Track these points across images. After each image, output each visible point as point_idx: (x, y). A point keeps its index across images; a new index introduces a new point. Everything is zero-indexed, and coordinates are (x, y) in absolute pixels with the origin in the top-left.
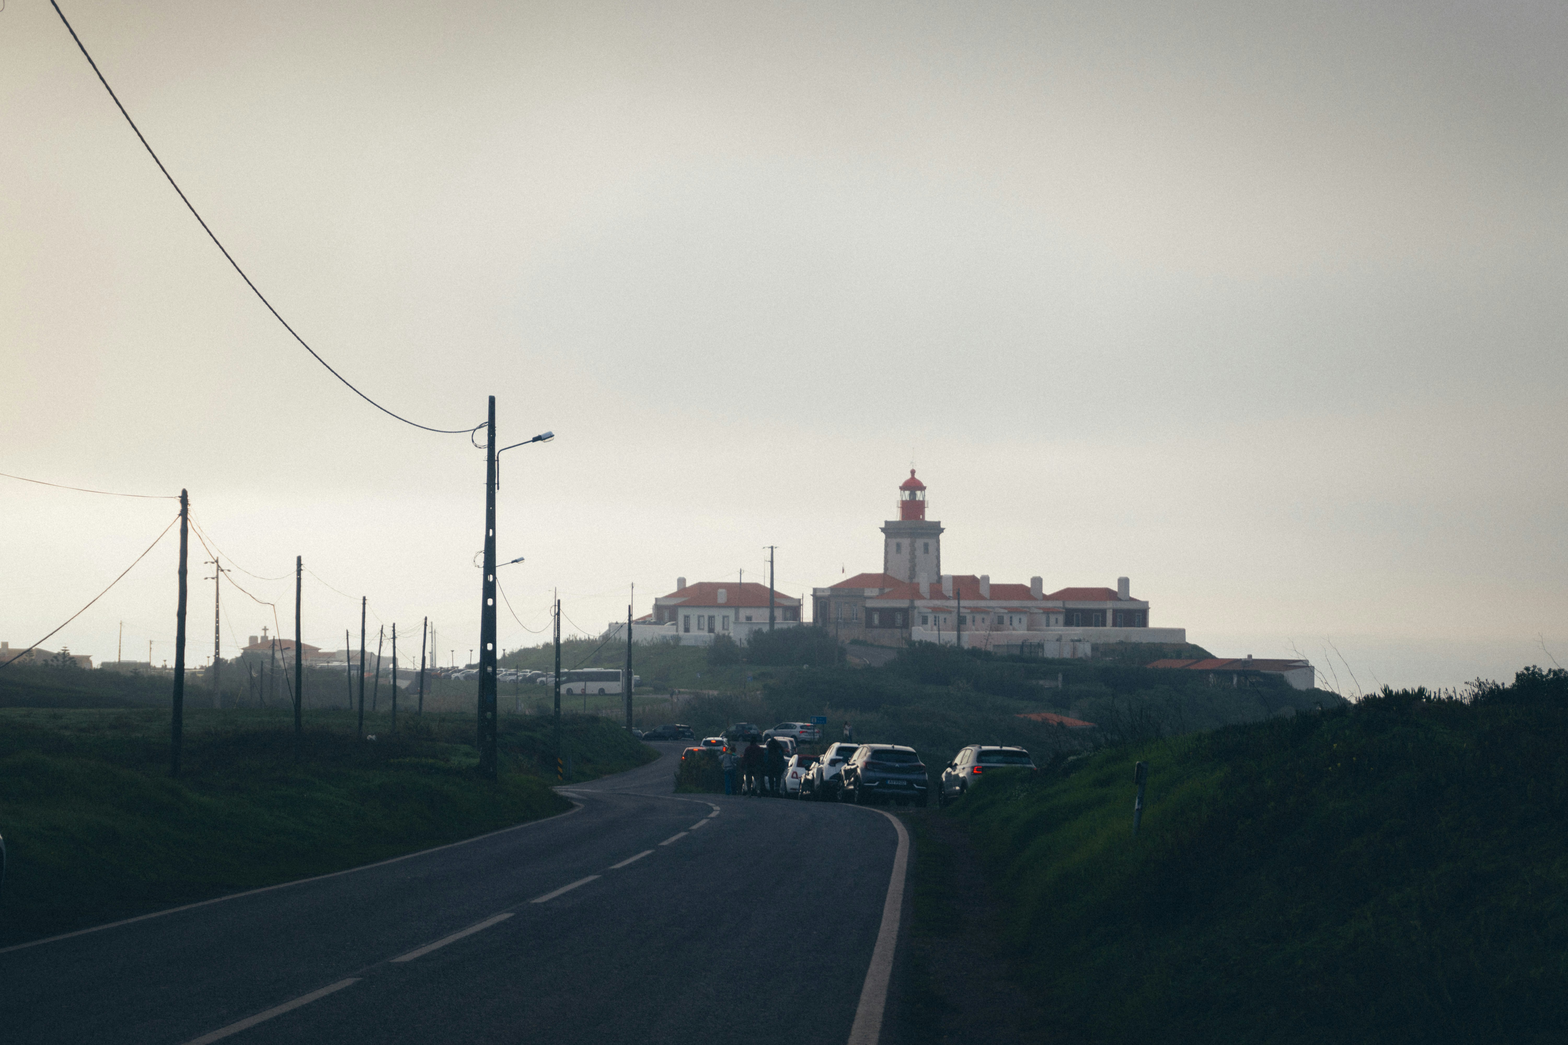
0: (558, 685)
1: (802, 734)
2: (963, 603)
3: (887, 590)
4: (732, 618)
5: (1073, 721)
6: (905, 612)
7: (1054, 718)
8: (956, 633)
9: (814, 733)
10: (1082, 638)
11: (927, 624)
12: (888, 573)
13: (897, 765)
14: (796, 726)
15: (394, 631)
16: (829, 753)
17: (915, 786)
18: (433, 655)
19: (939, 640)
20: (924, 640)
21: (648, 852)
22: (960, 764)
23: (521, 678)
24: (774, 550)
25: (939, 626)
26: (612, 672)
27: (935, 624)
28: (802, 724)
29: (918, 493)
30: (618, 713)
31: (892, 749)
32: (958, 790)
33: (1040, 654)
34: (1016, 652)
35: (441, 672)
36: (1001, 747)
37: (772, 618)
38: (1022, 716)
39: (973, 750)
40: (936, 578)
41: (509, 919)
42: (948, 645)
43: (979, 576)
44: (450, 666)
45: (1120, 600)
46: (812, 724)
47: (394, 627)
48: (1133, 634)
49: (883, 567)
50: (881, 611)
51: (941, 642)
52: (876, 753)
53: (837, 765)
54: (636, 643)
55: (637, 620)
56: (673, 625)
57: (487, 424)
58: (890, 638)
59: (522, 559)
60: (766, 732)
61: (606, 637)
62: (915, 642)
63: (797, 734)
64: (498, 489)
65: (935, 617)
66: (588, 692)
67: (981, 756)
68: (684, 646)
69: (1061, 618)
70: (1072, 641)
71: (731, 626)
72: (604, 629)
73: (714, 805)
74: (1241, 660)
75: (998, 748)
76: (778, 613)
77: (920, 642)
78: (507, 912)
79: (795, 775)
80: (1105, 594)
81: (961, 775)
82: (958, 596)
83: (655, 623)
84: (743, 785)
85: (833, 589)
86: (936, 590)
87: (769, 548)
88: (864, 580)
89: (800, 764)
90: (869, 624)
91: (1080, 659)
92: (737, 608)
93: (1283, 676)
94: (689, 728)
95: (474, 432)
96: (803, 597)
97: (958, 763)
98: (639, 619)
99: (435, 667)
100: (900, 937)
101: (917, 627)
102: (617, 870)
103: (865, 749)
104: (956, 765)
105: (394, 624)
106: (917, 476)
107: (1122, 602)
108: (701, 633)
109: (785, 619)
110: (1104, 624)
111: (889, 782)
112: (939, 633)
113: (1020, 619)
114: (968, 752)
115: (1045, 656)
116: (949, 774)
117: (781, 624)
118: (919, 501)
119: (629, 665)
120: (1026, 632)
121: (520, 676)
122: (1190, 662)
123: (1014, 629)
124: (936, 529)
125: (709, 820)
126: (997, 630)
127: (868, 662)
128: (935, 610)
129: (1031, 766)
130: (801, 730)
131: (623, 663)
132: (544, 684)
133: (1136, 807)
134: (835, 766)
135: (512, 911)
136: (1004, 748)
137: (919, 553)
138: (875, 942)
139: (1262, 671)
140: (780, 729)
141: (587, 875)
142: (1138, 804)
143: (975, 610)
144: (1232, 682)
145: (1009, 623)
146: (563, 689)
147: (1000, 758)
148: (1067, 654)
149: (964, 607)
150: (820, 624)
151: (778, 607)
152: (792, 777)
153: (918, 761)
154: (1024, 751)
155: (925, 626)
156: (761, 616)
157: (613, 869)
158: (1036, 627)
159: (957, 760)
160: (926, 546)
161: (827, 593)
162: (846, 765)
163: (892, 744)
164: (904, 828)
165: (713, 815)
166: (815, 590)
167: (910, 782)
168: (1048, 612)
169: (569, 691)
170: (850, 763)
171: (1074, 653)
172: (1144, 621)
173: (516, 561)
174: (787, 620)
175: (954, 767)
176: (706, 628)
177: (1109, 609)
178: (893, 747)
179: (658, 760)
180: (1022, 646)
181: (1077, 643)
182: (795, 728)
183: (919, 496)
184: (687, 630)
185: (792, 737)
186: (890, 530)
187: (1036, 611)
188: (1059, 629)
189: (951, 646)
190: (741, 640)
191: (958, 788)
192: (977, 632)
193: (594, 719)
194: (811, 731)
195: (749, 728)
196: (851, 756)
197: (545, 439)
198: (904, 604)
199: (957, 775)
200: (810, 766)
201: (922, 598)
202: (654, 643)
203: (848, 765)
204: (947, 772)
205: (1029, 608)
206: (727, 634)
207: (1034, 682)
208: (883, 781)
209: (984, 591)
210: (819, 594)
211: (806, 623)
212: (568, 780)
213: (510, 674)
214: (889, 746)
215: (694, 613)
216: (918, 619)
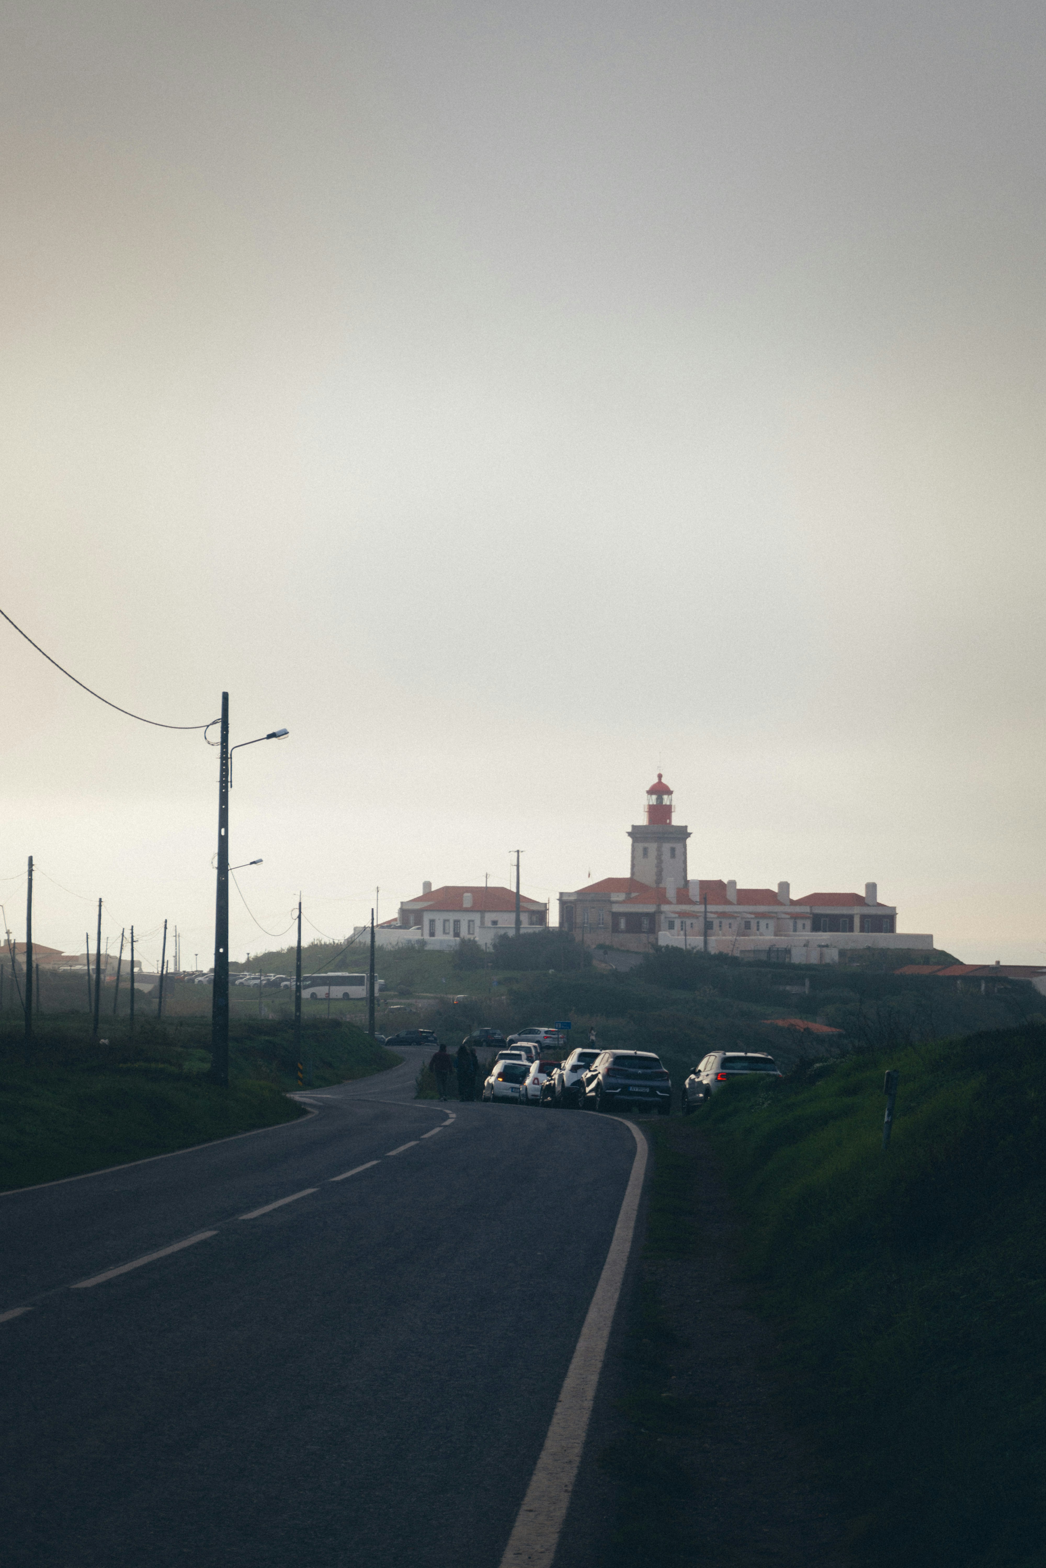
0: (298, 989)
1: (546, 1039)
2: (711, 908)
3: (633, 895)
4: (478, 923)
5: (820, 1027)
6: (652, 918)
7: (800, 1023)
8: (702, 938)
9: (558, 1038)
10: (829, 944)
11: (674, 929)
12: (635, 878)
13: (640, 1071)
14: (540, 1032)
15: (132, 933)
16: (571, 1059)
17: (658, 1093)
18: (176, 959)
19: (686, 945)
20: (670, 945)
21: (374, 1162)
22: (704, 1071)
23: (264, 982)
24: (520, 854)
25: (685, 931)
26: (358, 976)
27: (682, 929)
28: (546, 1029)
29: (665, 797)
30: (362, 1018)
31: (634, 1055)
32: (701, 1097)
33: (787, 960)
34: (764, 957)
35: (185, 976)
36: (746, 1054)
37: (518, 922)
38: (769, 1022)
39: (717, 1056)
40: (683, 882)
41: (211, 1237)
42: (695, 950)
43: (725, 881)
44: (194, 969)
45: (869, 905)
46: (557, 1030)
47: (132, 930)
48: (880, 940)
49: (629, 871)
50: (628, 916)
51: (688, 947)
52: (618, 1059)
53: (579, 1071)
54: (381, 948)
55: (382, 924)
56: (418, 929)
57: (220, 720)
58: (635, 943)
59: (261, 861)
60: (510, 1037)
61: (350, 941)
62: (661, 947)
63: (541, 1039)
64: (231, 787)
65: (682, 922)
66: (332, 996)
67: (726, 1063)
68: (429, 951)
69: (808, 923)
70: (820, 946)
71: (477, 930)
72: (349, 933)
73: (451, 1112)
74: (988, 966)
75: (742, 1054)
76: (524, 918)
77: (667, 946)
78: (210, 1230)
79: (536, 1081)
80: (854, 899)
81: (705, 1082)
82: (705, 901)
83: (400, 927)
84: (484, 1091)
85: (580, 893)
86: (683, 895)
87: (515, 852)
88: (611, 884)
89: (541, 1070)
90: (615, 929)
91: (828, 965)
92: (482, 912)
93: (1030, 983)
94: (433, 1033)
95: (207, 728)
96: (549, 901)
97: (702, 1070)
98: (384, 923)
99: (179, 971)
100: (631, 1260)
101: (663, 932)
102: (337, 1182)
103: (607, 1055)
104: (700, 1071)
105: (132, 927)
106: (664, 780)
107: (869, 908)
108: (446, 937)
109: (531, 923)
110: (851, 929)
111: (631, 1089)
112: (686, 938)
113: (767, 924)
114: (712, 1058)
115: (792, 962)
116: (692, 1081)
117: (527, 927)
118: (666, 805)
119: (372, 970)
120: (773, 937)
121: (263, 980)
122: (936, 968)
123: (761, 935)
124: (683, 834)
125: (442, 1128)
126: (744, 935)
127: (614, 967)
128: (682, 914)
129: (775, 1073)
130: (545, 1035)
131: (368, 968)
132: (288, 988)
133: (886, 1119)
134: (576, 1072)
135: (215, 1229)
136: (749, 1054)
137: (666, 855)
138: (604, 1265)
139: (1009, 977)
140: (524, 1034)
141: (304, 1188)
142: (888, 1116)
143: (723, 915)
144: (980, 988)
145: (755, 928)
146: (306, 994)
147: (746, 1064)
148: (814, 959)
149: (711, 912)
150: (566, 929)
151: (525, 912)
152: (534, 1083)
153: (662, 1068)
154: (769, 1057)
155: (672, 931)
156: (506, 920)
157: (334, 1181)
158: (781, 933)
159: (701, 1067)
160: (673, 850)
161: (572, 898)
162: (588, 1071)
163: (634, 1050)
164: (643, 1137)
165: (448, 1123)
166: (561, 894)
167: (653, 1089)
168: (795, 917)
169: (313, 995)
170: (592, 1069)
171: (821, 960)
172: (892, 928)
173: (254, 863)
174: (533, 924)
175: (698, 1073)
176: (452, 933)
177: (857, 914)
178: (636, 1053)
179: (400, 1066)
180: (769, 951)
181: (824, 948)
182: (539, 1034)
183: (666, 800)
184: (432, 934)
185: (536, 1043)
186: (636, 834)
187: (783, 916)
188: (806, 935)
189: (697, 951)
190: (486, 944)
191: (701, 1095)
192: (724, 937)
193: (336, 1024)
194: (556, 1036)
195: (493, 1033)
196: (593, 1062)
197: (279, 736)
198: (651, 909)
199: (701, 1082)
200: (552, 1072)
201: (669, 903)
202: (399, 948)
203: (590, 1071)
204: (690, 1079)
205: (776, 913)
206: (472, 939)
207: (781, 988)
208: (625, 1087)
209: (731, 896)
210: (565, 898)
211: (551, 927)
212: (309, 1085)
213: (254, 979)
214: (631, 1052)
215: (439, 918)
216: (664, 925)
